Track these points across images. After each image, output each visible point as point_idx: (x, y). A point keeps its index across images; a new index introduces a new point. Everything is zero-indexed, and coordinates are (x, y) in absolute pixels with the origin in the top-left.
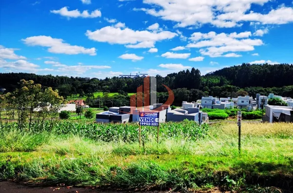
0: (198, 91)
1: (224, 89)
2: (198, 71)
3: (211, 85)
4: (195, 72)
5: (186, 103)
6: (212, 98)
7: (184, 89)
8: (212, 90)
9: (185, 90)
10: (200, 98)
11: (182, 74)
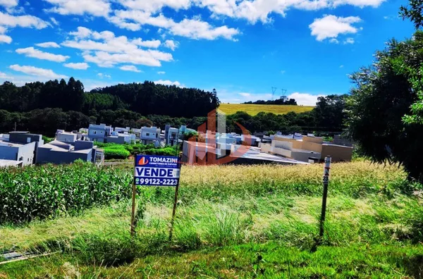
0: (81, 114)
1: (119, 115)
2: (79, 84)
3: (99, 108)
4: (75, 85)
5: (63, 132)
6: (104, 126)
7: (58, 109)
8: (102, 114)
9: (60, 112)
10: (87, 126)
11: (52, 85)
